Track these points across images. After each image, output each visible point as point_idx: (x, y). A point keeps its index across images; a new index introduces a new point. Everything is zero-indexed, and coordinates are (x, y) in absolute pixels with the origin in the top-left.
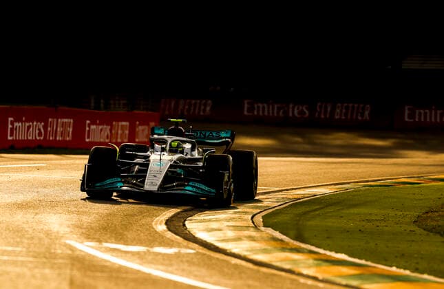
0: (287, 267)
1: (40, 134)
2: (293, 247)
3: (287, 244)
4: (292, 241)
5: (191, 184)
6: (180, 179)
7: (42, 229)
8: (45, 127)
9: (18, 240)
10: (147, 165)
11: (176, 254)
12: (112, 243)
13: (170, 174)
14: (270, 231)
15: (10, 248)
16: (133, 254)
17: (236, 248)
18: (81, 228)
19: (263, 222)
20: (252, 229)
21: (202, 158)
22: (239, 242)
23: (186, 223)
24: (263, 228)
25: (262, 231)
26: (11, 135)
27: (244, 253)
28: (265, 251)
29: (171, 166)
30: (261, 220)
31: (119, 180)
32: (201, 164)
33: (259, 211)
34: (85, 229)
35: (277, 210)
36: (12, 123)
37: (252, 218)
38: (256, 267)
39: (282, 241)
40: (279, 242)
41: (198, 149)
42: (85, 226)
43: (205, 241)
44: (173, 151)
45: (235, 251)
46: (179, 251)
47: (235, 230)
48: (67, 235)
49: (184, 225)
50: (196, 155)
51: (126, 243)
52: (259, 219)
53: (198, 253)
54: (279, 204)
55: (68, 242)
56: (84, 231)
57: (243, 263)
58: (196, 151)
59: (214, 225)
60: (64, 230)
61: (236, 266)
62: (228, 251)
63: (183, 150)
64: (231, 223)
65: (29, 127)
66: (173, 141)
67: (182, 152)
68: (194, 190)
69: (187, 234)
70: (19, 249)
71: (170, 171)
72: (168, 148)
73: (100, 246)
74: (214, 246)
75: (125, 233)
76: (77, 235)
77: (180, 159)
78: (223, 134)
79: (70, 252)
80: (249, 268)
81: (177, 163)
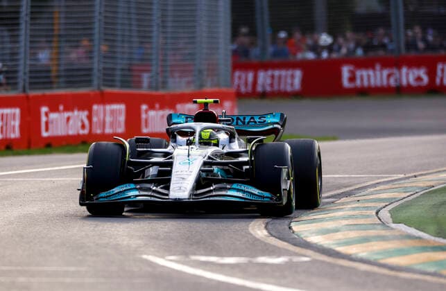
0: (432, 269)
1: (83, 127)
2: (436, 245)
3: (428, 242)
4: (433, 238)
5: (235, 186)
6: (218, 181)
7: (108, 244)
8: (90, 118)
9: (80, 257)
10: (170, 165)
11: (286, 263)
12: (202, 255)
13: (204, 175)
14: (403, 228)
15: (72, 269)
16: (232, 266)
17: (363, 252)
18: (157, 239)
19: (391, 217)
20: (379, 227)
21: (246, 152)
22: (365, 244)
23: (292, 224)
24: (393, 225)
25: (392, 229)
26: (47, 129)
27: (373, 258)
28: (400, 252)
29: (205, 164)
30: (389, 215)
31: (132, 186)
32: (246, 159)
33: (384, 204)
34: (162, 240)
35: (407, 201)
36: (47, 114)
37: (377, 213)
38: (393, 273)
39: (419, 238)
40: (417, 240)
41: (238, 140)
42: (162, 237)
43: (321, 246)
44: (205, 143)
45: (363, 255)
46: (291, 260)
47: (357, 230)
48: (142, 249)
49: (290, 228)
50: (236, 147)
51: (220, 254)
52: (385, 214)
53: (314, 262)
54: (408, 194)
55: (145, 257)
56: (162, 243)
57: (375, 269)
58: (236, 142)
59: (330, 225)
60: (135, 243)
61: (367, 274)
62: (353, 256)
63: (218, 142)
64: (351, 222)
65: (68, 119)
66: (202, 130)
67: (217, 145)
68: (240, 194)
69: (295, 238)
70: (83, 269)
71: (203, 171)
72: (197, 139)
73: (187, 259)
74: (334, 250)
75: (216, 242)
76: (154, 248)
77: (216, 155)
78: (269, 119)
79: (149, 269)
80: (384, 275)
81: (212, 159)
